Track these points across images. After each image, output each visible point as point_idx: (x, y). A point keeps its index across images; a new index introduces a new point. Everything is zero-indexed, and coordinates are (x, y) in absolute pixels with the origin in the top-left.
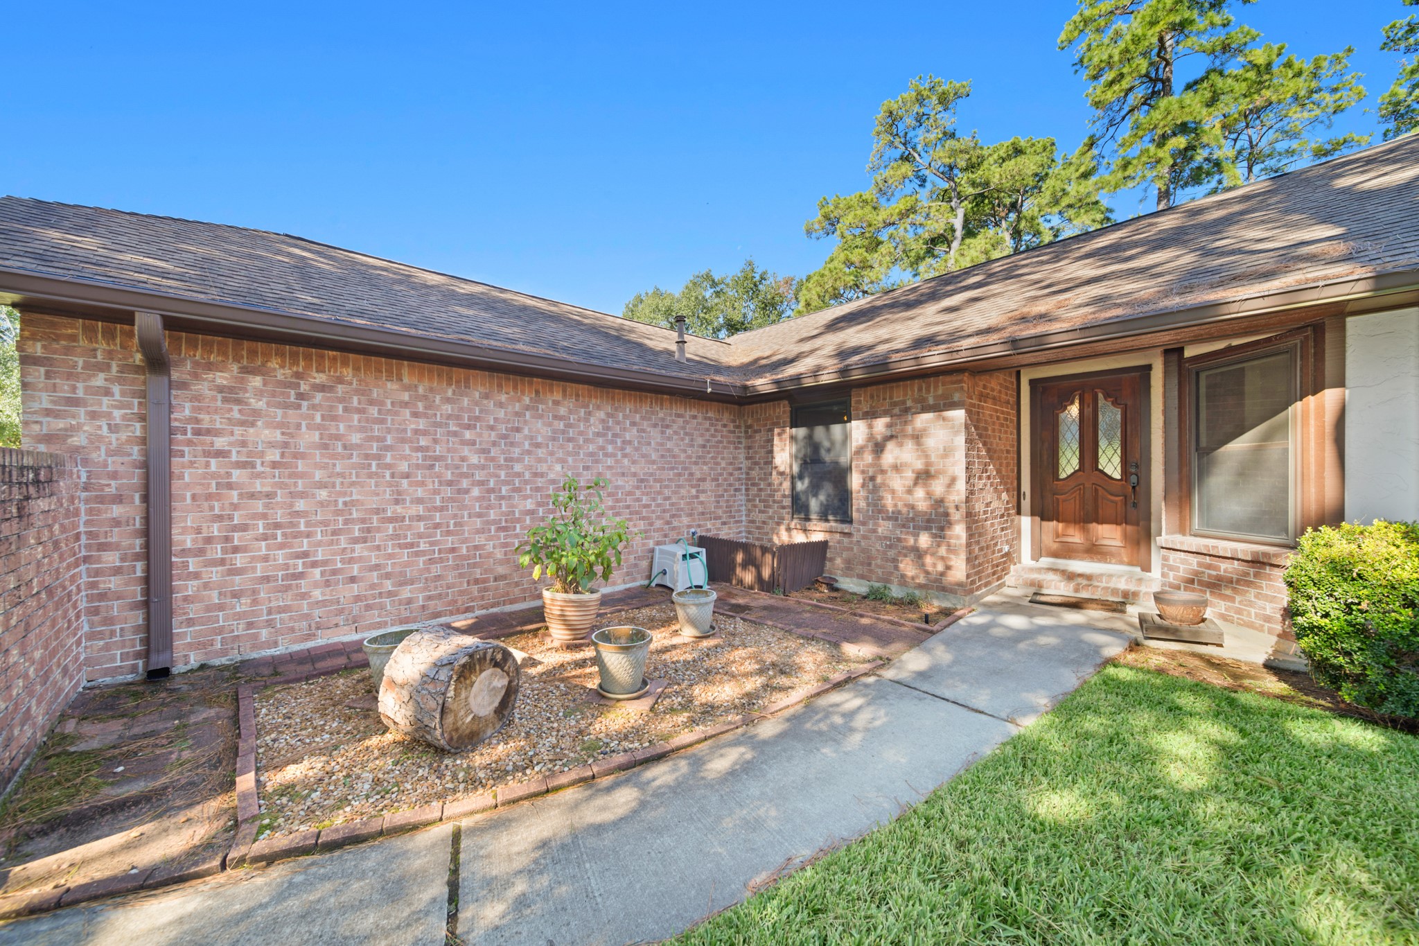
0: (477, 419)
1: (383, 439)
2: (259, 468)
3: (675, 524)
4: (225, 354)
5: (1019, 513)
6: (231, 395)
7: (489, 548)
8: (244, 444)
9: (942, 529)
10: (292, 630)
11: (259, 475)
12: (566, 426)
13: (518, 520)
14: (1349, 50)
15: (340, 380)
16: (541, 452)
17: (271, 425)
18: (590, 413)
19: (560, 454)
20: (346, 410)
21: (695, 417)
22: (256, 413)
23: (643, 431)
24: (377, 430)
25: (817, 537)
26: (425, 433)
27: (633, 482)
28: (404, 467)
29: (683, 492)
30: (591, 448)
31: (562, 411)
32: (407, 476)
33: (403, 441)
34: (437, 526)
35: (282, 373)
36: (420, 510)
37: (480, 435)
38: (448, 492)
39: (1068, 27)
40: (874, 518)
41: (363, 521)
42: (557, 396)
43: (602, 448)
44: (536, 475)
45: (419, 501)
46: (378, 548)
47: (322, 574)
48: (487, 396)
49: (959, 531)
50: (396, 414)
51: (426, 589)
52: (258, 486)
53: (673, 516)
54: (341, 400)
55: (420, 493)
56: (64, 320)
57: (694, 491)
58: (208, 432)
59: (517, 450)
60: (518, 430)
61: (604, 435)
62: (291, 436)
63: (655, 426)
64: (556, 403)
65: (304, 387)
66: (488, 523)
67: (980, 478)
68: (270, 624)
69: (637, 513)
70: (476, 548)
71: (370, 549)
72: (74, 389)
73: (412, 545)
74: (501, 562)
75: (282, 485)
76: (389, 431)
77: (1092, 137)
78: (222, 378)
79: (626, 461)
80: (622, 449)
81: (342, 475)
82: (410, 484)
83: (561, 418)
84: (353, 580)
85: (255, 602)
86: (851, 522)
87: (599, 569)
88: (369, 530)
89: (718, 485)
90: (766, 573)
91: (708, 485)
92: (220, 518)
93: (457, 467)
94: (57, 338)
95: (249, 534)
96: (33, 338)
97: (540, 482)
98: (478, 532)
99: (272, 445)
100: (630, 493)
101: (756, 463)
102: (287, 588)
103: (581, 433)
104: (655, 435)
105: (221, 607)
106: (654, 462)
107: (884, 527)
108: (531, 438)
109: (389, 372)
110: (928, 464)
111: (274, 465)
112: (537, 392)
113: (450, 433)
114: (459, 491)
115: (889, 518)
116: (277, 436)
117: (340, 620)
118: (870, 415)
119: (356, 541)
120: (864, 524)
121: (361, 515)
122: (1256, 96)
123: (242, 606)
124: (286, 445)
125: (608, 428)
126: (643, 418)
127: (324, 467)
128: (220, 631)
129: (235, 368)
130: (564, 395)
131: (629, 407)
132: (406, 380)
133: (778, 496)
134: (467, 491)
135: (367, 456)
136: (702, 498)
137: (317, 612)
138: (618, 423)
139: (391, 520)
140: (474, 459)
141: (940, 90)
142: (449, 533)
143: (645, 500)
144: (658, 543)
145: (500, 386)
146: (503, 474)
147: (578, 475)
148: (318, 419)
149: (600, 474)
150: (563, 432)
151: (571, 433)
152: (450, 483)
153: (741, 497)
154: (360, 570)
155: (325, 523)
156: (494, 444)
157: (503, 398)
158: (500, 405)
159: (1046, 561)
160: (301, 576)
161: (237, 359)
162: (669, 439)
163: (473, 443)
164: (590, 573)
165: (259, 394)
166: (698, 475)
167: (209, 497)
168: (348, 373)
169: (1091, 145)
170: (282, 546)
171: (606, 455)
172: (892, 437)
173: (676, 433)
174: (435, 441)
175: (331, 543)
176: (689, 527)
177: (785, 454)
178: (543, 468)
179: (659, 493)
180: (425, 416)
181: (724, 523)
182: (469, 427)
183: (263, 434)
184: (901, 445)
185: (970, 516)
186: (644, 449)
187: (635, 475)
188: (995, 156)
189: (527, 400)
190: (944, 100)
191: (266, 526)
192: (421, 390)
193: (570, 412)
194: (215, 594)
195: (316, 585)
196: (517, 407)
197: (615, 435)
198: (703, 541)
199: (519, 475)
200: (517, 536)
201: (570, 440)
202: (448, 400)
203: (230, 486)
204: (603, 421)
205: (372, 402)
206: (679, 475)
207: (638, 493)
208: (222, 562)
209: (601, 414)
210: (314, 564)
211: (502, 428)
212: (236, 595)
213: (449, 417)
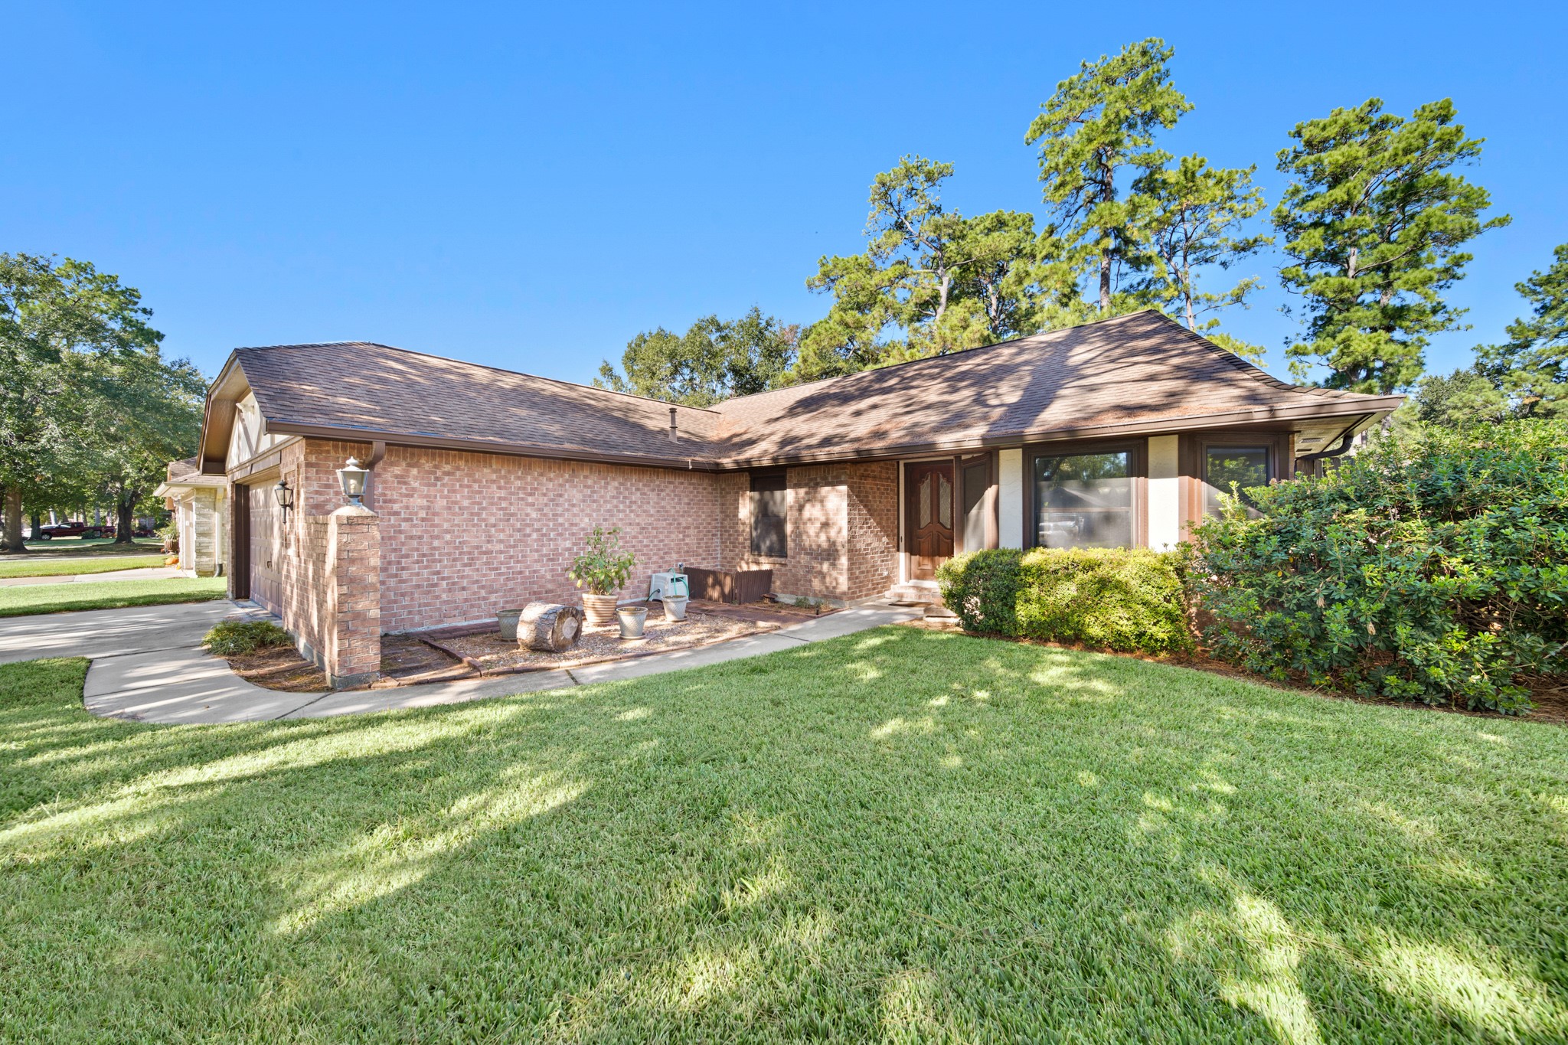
0: (536, 489)
1: (481, 503)
2: (415, 522)
3: (667, 559)
4: (399, 456)
5: (898, 550)
6: (402, 480)
7: (543, 572)
8: (407, 507)
9: (835, 560)
10: (431, 617)
11: (415, 526)
12: (592, 492)
13: (561, 555)
14: (1254, 167)
15: (458, 468)
16: (575, 510)
17: (421, 497)
18: (608, 483)
19: (588, 511)
20: (461, 486)
21: (682, 483)
22: (414, 489)
23: (645, 494)
24: (477, 497)
25: (766, 567)
26: (505, 499)
27: (637, 529)
28: (492, 520)
29: (673, 536)
30: (609, 506)
31: (590, 482)
32: (494, 526)
33: (492, 504)
34: (511, 557)
35: (428, 466)
36: (502, 547)
37: (537, 499)
38: (518, 536)
39: (1032, 127)
40: (800, 554)
41: (470, 553)
42: (586, 472)
43: (616, 506)
44: (572, 524)
45: (501, 541)
46: (478, 570)
47: (447, 584)
48: (542, 475)
49: (844, 561)
50: (489, 487)
51: (505, 596)
52: (415, 532)
53: (666, 553)
54: (458, 480)
55: (502, 536)
56: (324, 442)
57: (681, 536)
58: (390, 501)
59: (560, 509)
60: (561, 496)
61: (618, 498)
62: (432, 502)
63: (653, 490)
64: (586, 477)
65: (439, 473)
66: (542, 555)
67: (861, 528)
68: (420, 613)
69: (640, 551)
70: (535, 571)
71: (473, 570)
72: (328, 479)
73: (497, 569)
74: (550, 581)
75: (427, 532)
76: (484, 498)
77: (1051, 225)
78: (397, 470)
79: (632, 515)
80: (630, 507)
81: (458, 525)
82: (496, 531)
83: (588, 487)
84: (464, 589)
85: (412, 599)
86: (786, 556)
87: (616, 582)
88: (472, 559)
89: (699, 532)
90: (727, 590)
91: (692, 531)
92: (395, 550)
93: (524, 520)
94: (321, 452)
95: (410, 560)
96: (311, 453)
97: (575, 529)
98: (536, 561)
99: (422, 508)
100: (635, 537)
101: (727, 516)
102: (429, 592)
103: (602, 497)
104: (653, 496)
105: (395, 602)
106: (652, 516)
107: (804, 559)
108: (569, 501)
109: (485, 461)
110: (827, 519)
111: (423, 520)
112: (573, 470)
113: (519, 499)
114: (525, 535)
115: (807, 554)
116: (424, 502)
117: (456, 612)
118: (797, 486)
119: (465, 565)
120: (794, 557)
121: (468, 550)
122: (1184, 200)
123: (406, 601)
124: (429, 508)
125: (620, 493)
126: (644, 485)
127: (449, 520)
128: (394, 615)
129: (404, 464)
130: (591, 472)
131: (634, 478)
132: (494, 467)
133: (741, 539)
134: (529, 535)
135: (472, 514)
136: (687, 540)
137: (444, 607)
138: (627, 489)
139: (485, 553)
140: (534, 515)
141: (926, 169)
142: (518, 562)
143: (645, 542)
144: (655, 572)
145: (550, 468)
146: (551, 524)
147: (600, 525)
148: (446, 492)
149: (614, 524)
150: (590, 496)
151: (595, 497)
152: (519, 530)
153: (717, 540)
154: (468, 583)
155: (449, 554)
156: (546, 505)
157: (552, 475)
158: (550, 480)
159: (913, 582)
160: (435, 585)
161: (405, 459)
162: (663, 499)
163: (533, 505)
164: (611, 584)
165: (416, 478)
166: (684, 524)
167: (390, 538)
168: (462, 464)
169: (1051, 233)
170: (426, 567)
171: (619, 511)
172: (809, 500)
173: (668, 495)
174: (511, 504)
175: (452, 566)
176: (678, 561)
177: (746, 509)
178: (576, 520)
179: (656, 537)
180: (505, 488)
181: (704, 559)
182: (531, 494)
183: (418, 501)
184: (813, 506)
185: (852, 552)
186: (645, 507)
187: (638, 524)
188: (982, 226)
189: (567, 476)
190: (930, 178)
191: (418, 556)
192: (503, 472)
193: (595, 483)
194: (392, 594)
195: (444, 591)
196: (561, 480)
197: (625, 498)
198: (687, 571)
199: (561, 525)
200: (559, 564)
201: (594, 501)
202: (519, 478)
203: (400, 532)
204: (617, 488)
205: (475, 481)
206: (670, 524)
207: (640, 537)
208: (396, 576)
209: (616, 484)
210: (443, 579)
211: (551, 495)
212: (403, 595)
213: (519, 488)
